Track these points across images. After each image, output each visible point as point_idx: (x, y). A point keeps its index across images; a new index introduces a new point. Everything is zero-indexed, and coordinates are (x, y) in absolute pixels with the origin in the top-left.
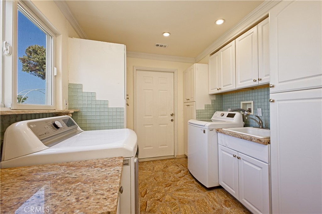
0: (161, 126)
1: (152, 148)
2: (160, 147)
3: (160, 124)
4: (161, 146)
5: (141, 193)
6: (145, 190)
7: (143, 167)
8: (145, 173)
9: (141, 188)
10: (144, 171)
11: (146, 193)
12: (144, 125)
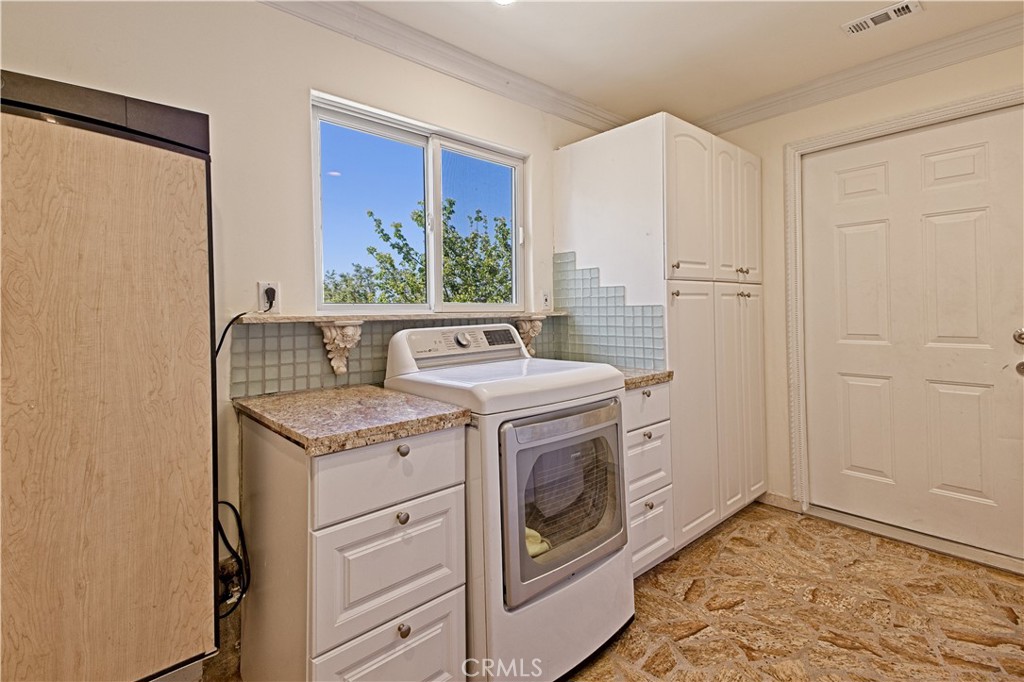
0: (943, 389)
1: (890, 481)
2: (936, 491)
3: (932, 382)
4: (944, 486)
5: (717, 596)
6: (739, 598)
7: (817, 538)
8: (798, 557)
9: (730, 586)
10: (802, 553)
11: (731, 607)
12: (843, 375)
